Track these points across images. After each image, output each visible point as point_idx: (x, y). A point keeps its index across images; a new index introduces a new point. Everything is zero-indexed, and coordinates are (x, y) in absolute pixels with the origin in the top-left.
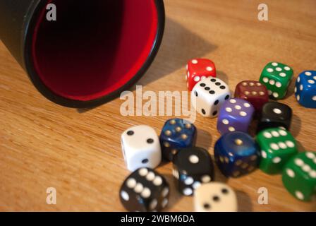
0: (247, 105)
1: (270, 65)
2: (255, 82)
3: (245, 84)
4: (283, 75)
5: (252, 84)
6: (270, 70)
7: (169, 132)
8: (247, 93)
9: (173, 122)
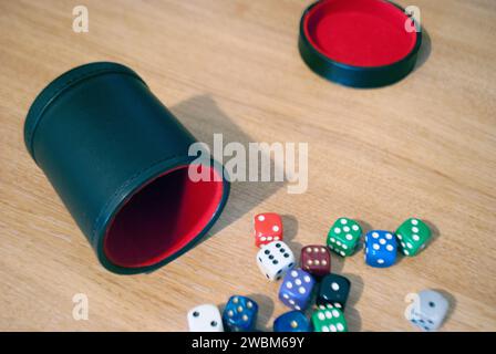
0: (308, 279)
1: (338, 224)
2: (319, 247)
3: (309, 250)
4: (349, 237)
5: (316, 250)
6: (338, 230)
7: (231, 313)
8: (310, 262)
9: (236, 300)
